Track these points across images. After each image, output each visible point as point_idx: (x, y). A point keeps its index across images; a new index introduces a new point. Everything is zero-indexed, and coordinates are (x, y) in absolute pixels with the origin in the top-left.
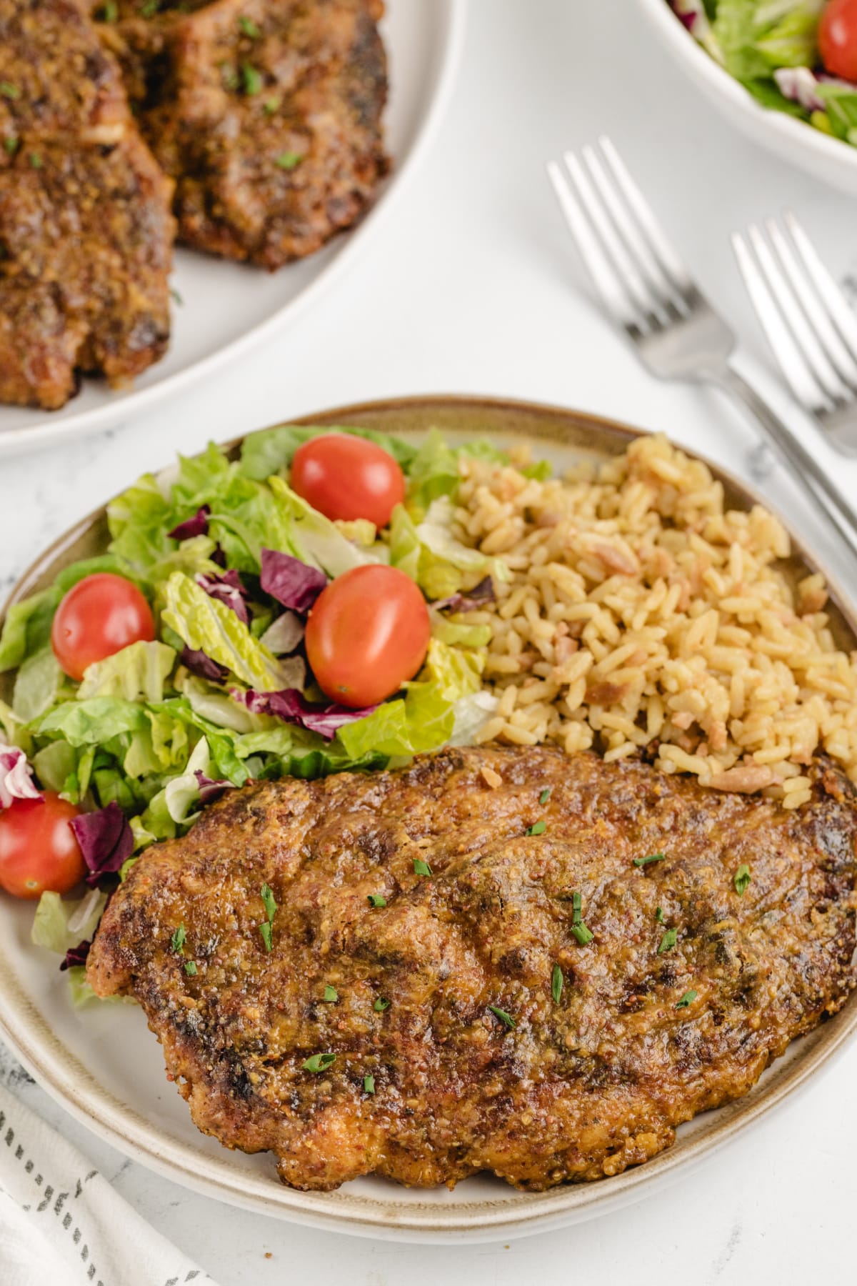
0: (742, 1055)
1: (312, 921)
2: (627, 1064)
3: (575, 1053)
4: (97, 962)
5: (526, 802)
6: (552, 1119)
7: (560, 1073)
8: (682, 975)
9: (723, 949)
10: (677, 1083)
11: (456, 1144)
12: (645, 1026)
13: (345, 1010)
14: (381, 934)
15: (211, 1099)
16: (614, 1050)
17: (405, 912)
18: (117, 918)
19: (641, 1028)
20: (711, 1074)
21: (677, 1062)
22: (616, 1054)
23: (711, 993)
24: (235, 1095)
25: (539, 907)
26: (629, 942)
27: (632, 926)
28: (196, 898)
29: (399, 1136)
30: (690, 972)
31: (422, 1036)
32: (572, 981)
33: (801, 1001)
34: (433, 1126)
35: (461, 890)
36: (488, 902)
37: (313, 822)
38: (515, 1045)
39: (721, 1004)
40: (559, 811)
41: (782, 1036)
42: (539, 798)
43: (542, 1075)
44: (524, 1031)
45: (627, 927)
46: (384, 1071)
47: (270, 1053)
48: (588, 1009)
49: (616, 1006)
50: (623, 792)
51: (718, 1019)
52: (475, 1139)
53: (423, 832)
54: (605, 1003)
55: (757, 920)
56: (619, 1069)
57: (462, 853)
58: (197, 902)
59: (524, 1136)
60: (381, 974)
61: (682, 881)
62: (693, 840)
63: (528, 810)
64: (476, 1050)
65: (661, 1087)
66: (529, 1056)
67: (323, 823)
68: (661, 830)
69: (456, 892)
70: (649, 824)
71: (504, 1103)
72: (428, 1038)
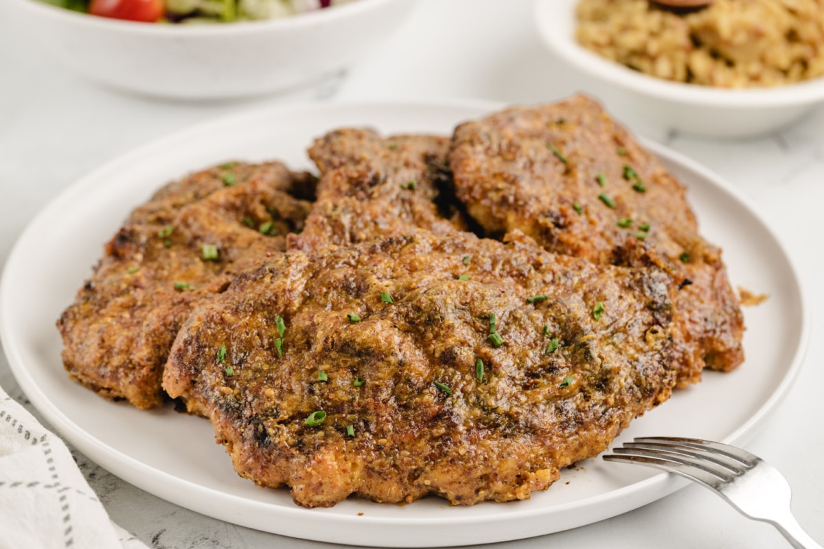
0: (603, 422)
1: (311, 335)
2: (529, 420)
3: (494, 410)
4: (169, 374)
5: (455, 262)
6: (479, 452)
7: (484, 424)
8: (563, 368)
9: (589, 352)
10: (561, 436)
11: (414, 467)
12: (540, 397)
13: (333, 386)
14: (358, 336)
15: (244, 451)
16: (520, 411)
17: (375, 323)
18: (182, 344)
19: (538, 398)
20: (583, 433)
21: (562, 423)
22: (522, 414)
23: (582, 380)
24: (259, 445)
25: (466, 322)
26: (527, 347)
27: (528, 337)
28: (233, 328)
29: (373, 463)
30: (567, 367)
31: (388, 400)
32: (490, 369)
33: (640, 390)
34: (397, 455)
35: (415, 310)
36: (432, 318)
37: (311, 275)
38: (453, 405)
39: (588, 388)
40: (476, 269)
41: (628, 413)
42: (463, 261)
43: (472, 424)
44: (458, 397)
45: (525, 337)
46: (362, 424)
47: (281, 416)
48: (502, 385)
49: (520, 385)
50: (519, 259)
51: (587, 398)
52: (428, 464)
53: (385, 277)
54: (513, 383)
55: (608, 338)
56: (524, 423)
57: (414, 289)
58: (233, 330)
59: (461, 462)
60: (358, 363)
61: (560, 310)
62: (565, 289)
63: (456, 267)
64: (426, 407)
65: (551, 438)
66: (462, 412)
67: (318, 275)
68: (544, 282)
69: (411, 311)
70: (536, 278)
71: (447, 440)
72: (392, 401)
